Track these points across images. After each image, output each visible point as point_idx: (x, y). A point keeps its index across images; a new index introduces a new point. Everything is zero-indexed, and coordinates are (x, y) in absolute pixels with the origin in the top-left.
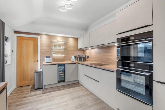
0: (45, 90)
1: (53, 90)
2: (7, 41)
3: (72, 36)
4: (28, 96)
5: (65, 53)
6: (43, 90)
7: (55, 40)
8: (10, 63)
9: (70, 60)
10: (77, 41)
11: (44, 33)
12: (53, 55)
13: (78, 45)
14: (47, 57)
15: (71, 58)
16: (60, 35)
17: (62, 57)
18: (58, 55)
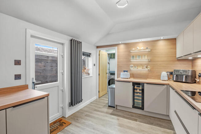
0: (117, 111)
1: (124, 115)
2: (90, 57)
3: (162, 38)
4: (99, 110)
5: (149, 66)
6: (114, 110)
7: (134, 49)
8: (92, 75)
9: (159, 77)
10: (175, 44)
11: (120, 43)
12: (131, 68)
13: (176, 52)
14: (124, 71)
15: (161, 74)
16: (140, 40)
17: (145, 72)
18: (137, 69)
